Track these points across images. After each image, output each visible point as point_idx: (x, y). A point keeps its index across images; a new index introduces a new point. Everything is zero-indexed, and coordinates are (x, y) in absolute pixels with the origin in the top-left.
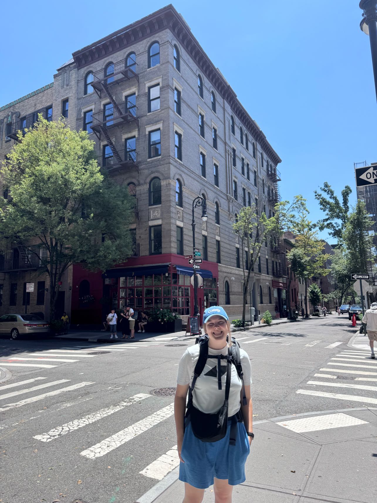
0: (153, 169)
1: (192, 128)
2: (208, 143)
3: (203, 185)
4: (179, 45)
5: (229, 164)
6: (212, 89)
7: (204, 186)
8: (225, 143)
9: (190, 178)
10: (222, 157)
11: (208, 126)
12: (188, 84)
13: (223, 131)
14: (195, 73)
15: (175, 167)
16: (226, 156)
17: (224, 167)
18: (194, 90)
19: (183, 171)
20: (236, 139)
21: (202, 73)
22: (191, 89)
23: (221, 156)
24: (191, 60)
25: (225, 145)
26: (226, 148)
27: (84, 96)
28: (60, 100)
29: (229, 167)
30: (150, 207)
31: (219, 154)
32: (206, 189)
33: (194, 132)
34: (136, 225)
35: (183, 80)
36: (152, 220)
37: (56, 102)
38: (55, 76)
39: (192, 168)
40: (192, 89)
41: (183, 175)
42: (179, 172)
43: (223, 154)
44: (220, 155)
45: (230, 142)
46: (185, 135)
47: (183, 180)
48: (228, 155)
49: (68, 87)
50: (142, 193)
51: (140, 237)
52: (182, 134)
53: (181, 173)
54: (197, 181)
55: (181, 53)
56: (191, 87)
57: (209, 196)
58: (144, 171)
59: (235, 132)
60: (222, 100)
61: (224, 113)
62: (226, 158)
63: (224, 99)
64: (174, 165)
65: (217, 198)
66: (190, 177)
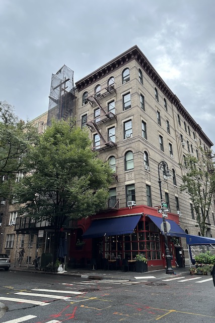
0: (128, 146)
1: (152, 120)
2: (163, 130)
3: (162, 156)
4: (142, 69)
6: (164, 97)
8: (175, 131)
9: (153, 151)
11: (163, 119)
13: (173, 123)
14: (153, 86)
15: (143, 143)
16: (176, 138)
18: (152, 96)
19: (148, 147)
20: (182, 128)
24: (150, 79)
26: (176, 134)
27: (82, 107)
30: (126, 172)
31: (172, 137)
34: (116, 185)
35: (145, 89)
36: (127, 181)
39: (154, 145)
45: (178, 130)
46: (148, 123)
47: (149, 152)
50: (120, 163)
51: (119, 194)
54: (158, 154)
55: (143, 74)
56: (150, 94)
58: (121, 148)
59: (181, 124)
61: (173, 112)
63: (172, 103)
65: (173, 166)
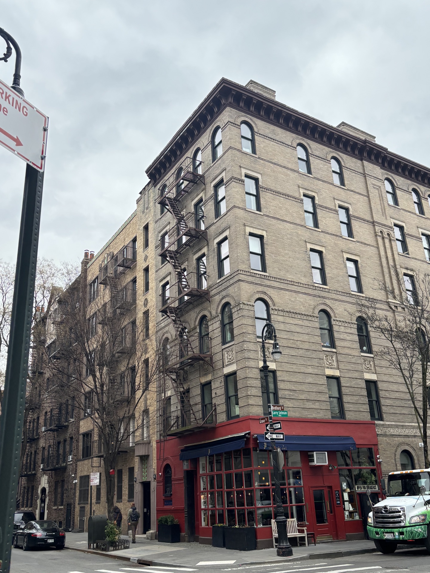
0: (224, 293)
1: (286, 221)
2: (328, 233)
3: (319, 297)
4: (251, 119)
5: (386, 252)
6: (333, 154)
7: (324, 298)
8: (373, 223)
9: (287, 292)
10: (368, 245)
11: (326, 208)
12: (275, 164)
13: (367, 206)
14: (290, 144)
15: (252, 283)
16: (377, 241)
17: (376, 260)
18: (288, 168)
19: (269, 286)
20: (403, 210)
21: (305, 139)
22: (280, 169)
23: (365, 244)
24: (279, 130)
25: (374, 226)
26: (375, 229)
27: (160, 217)
28: (142, 228)
29: (387, 258)
30: (224, 347)
31: (358, 242)
32: (328, 302)
33: (292, 225)
34: (212, 376)
35: (262, 161)
36: (227, 365)
37: (139, 231)
38: (138, 201)
39: (290, 277)
40: (284, 167)
41: (270, 292)
42: (260, 289)
43: (370, 240)
44: (361, 243)
45: (386, 219)
46: (271, 234)
47: (271, 298)
48: (383, 238)
49: (148, 211)
50: (214, 329)
51: (216, 394)
52: (264, 233)
53: (265, 289)
54: (305, 294)
55: (257, 127)
56: (281, 166)
57: (336, 311)
58: (215, 297)
59: (400, 200)
60: (360, 162)
61: (366, 179)
62: (378, 244)
63: (362, 160)
64: (247, 282)
65: (360, 311)
66: (288, 290)
